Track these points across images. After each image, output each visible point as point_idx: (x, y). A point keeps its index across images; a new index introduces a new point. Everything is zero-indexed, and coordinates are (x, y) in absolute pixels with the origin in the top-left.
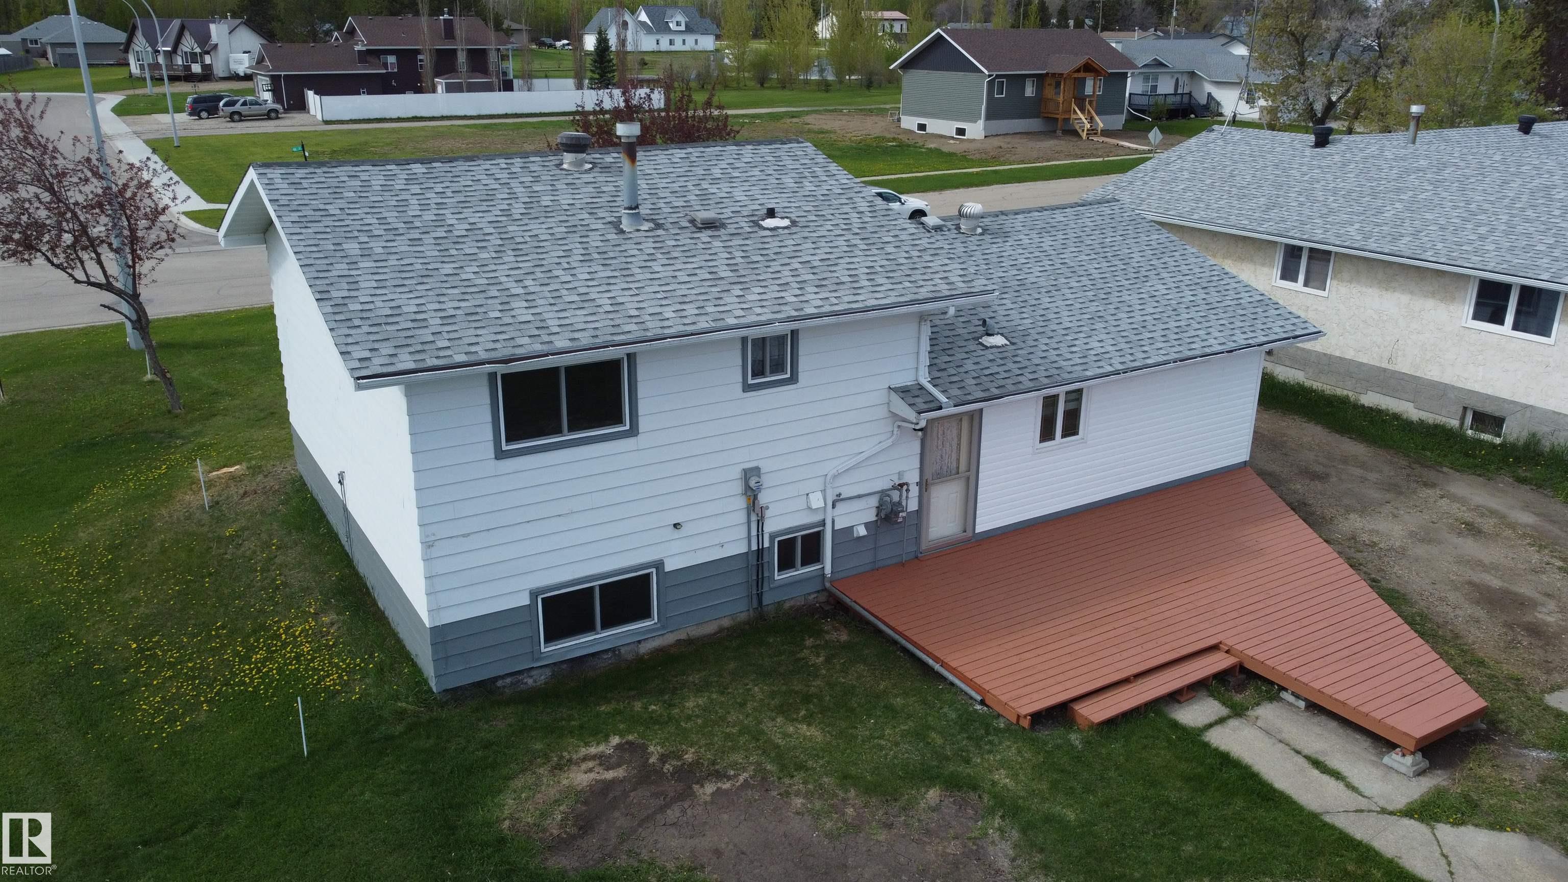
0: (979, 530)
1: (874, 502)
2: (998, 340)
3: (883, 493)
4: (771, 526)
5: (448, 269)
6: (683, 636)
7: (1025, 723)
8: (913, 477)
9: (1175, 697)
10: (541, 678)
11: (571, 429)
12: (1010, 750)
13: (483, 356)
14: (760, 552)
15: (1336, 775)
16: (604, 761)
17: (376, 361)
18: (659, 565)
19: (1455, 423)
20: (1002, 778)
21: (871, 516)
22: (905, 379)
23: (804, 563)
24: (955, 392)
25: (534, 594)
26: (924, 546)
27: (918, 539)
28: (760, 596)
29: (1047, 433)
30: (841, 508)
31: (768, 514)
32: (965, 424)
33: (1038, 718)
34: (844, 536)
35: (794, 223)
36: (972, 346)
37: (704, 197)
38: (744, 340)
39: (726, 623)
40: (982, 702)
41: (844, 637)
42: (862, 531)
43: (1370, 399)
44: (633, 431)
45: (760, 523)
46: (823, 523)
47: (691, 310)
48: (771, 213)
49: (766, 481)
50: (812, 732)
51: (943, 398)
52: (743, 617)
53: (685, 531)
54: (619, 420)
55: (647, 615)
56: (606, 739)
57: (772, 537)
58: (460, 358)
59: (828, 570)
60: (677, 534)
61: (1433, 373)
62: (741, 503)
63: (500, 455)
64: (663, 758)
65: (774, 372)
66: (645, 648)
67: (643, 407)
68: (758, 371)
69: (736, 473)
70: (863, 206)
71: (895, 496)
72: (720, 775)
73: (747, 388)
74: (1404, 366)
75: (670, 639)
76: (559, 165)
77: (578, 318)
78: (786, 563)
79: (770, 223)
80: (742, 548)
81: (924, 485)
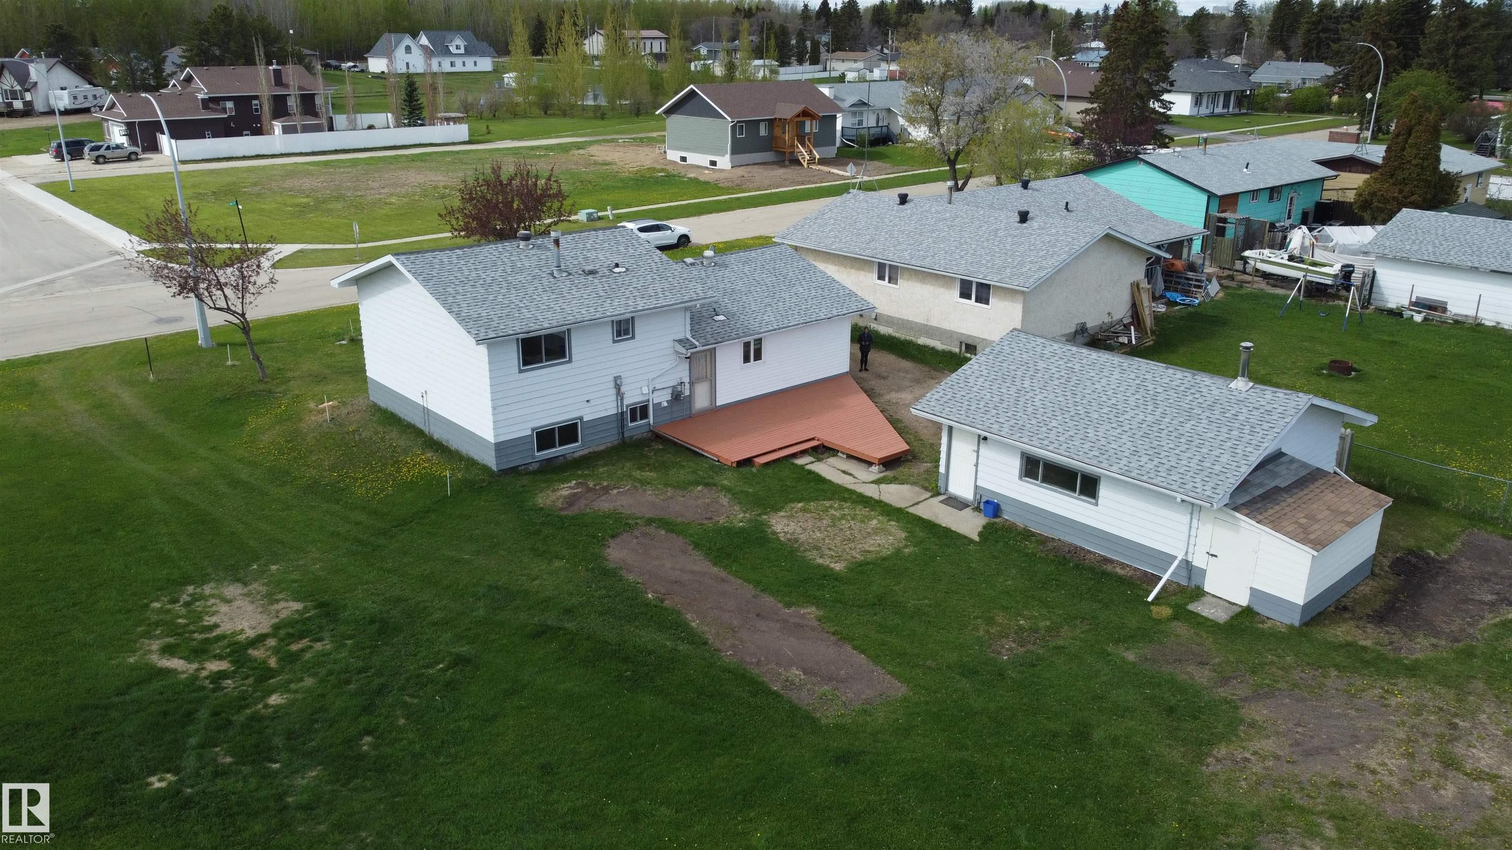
0: (718, 404)
1: (670, 391)
2: (721, 318)
3: (674, 387)
4: (627, 402)
5: (491, 297)
6: (591, 450)
7: (734, 465)
8: (686, 380)
9: (794, 455)
10: (535, 466)
11: (546, 361)
12: (729, 474)
13: (519, 331)
14: (622, 413)
15: (850, 475)
16: (571, 488)
17: (482, 334)
18: (581, 418)
19: (957, 350)
20: (726, 482)
21: (669, 398)
22: (680, 336)
23: (641, 419)
24: (702, 341)
25: (533, 430)
26: (693, 412)
27: (690, 408)
28: (623, 433)
29: (746, 359)
30: (656, 394)
31: (625, 396)
32: (708, 353)
33: (741, 463)
34: (657, 406)
35: (627, 269)
36: (710, 321)
37: (586, 258)
38: (613, 321)
39: (609, 445)
40: (718, 461)
41: (661, 447)
42: (666, 404)
43: (922, 341)
44: (570, 361)
45: (622, 399)
46: (648, 401)
47: (592, 310)
48: (617, 265)
49: (624, 381)
50: (653, 474)
51: (697, 343)
52: (616, 442)
53: (592, 403)
54: (564, 356)
55: (576, 441)
56: (570, 481)
57: (627, 406)
58: (511, 332)
59: (652, 422)
60: (588, 405)
61: (946, 326)
62: (614, 391)
63: (521, 371)
64: (595, 485)
65: (625, 334)
66: (577, 455)
67: (574, 351)
68: (619, 335)
69: (611, 378)
70: (657, 259)
71: (679, 388)
72: (618, 488)
73: (614, 342)
74: (934, 323)
75: (586, 452)
76: (518, 247)
77: (549, 315)
78: (633, 419)
79: (617, 270)
80: (614, 411)
81: (692, 383)
